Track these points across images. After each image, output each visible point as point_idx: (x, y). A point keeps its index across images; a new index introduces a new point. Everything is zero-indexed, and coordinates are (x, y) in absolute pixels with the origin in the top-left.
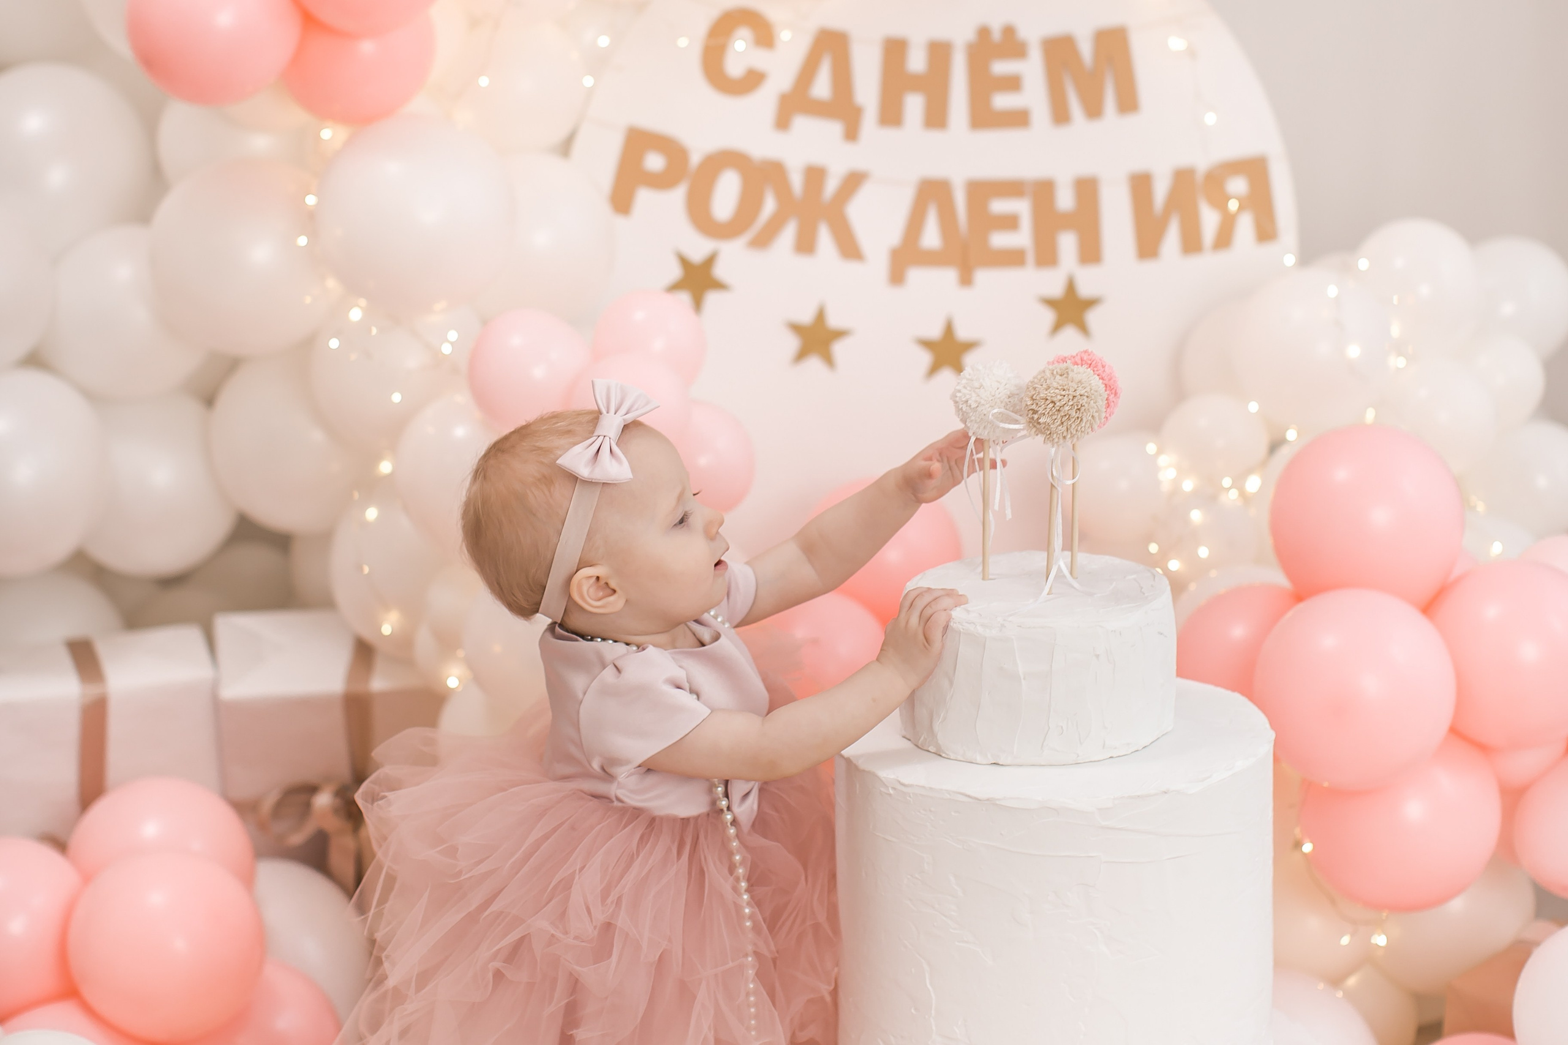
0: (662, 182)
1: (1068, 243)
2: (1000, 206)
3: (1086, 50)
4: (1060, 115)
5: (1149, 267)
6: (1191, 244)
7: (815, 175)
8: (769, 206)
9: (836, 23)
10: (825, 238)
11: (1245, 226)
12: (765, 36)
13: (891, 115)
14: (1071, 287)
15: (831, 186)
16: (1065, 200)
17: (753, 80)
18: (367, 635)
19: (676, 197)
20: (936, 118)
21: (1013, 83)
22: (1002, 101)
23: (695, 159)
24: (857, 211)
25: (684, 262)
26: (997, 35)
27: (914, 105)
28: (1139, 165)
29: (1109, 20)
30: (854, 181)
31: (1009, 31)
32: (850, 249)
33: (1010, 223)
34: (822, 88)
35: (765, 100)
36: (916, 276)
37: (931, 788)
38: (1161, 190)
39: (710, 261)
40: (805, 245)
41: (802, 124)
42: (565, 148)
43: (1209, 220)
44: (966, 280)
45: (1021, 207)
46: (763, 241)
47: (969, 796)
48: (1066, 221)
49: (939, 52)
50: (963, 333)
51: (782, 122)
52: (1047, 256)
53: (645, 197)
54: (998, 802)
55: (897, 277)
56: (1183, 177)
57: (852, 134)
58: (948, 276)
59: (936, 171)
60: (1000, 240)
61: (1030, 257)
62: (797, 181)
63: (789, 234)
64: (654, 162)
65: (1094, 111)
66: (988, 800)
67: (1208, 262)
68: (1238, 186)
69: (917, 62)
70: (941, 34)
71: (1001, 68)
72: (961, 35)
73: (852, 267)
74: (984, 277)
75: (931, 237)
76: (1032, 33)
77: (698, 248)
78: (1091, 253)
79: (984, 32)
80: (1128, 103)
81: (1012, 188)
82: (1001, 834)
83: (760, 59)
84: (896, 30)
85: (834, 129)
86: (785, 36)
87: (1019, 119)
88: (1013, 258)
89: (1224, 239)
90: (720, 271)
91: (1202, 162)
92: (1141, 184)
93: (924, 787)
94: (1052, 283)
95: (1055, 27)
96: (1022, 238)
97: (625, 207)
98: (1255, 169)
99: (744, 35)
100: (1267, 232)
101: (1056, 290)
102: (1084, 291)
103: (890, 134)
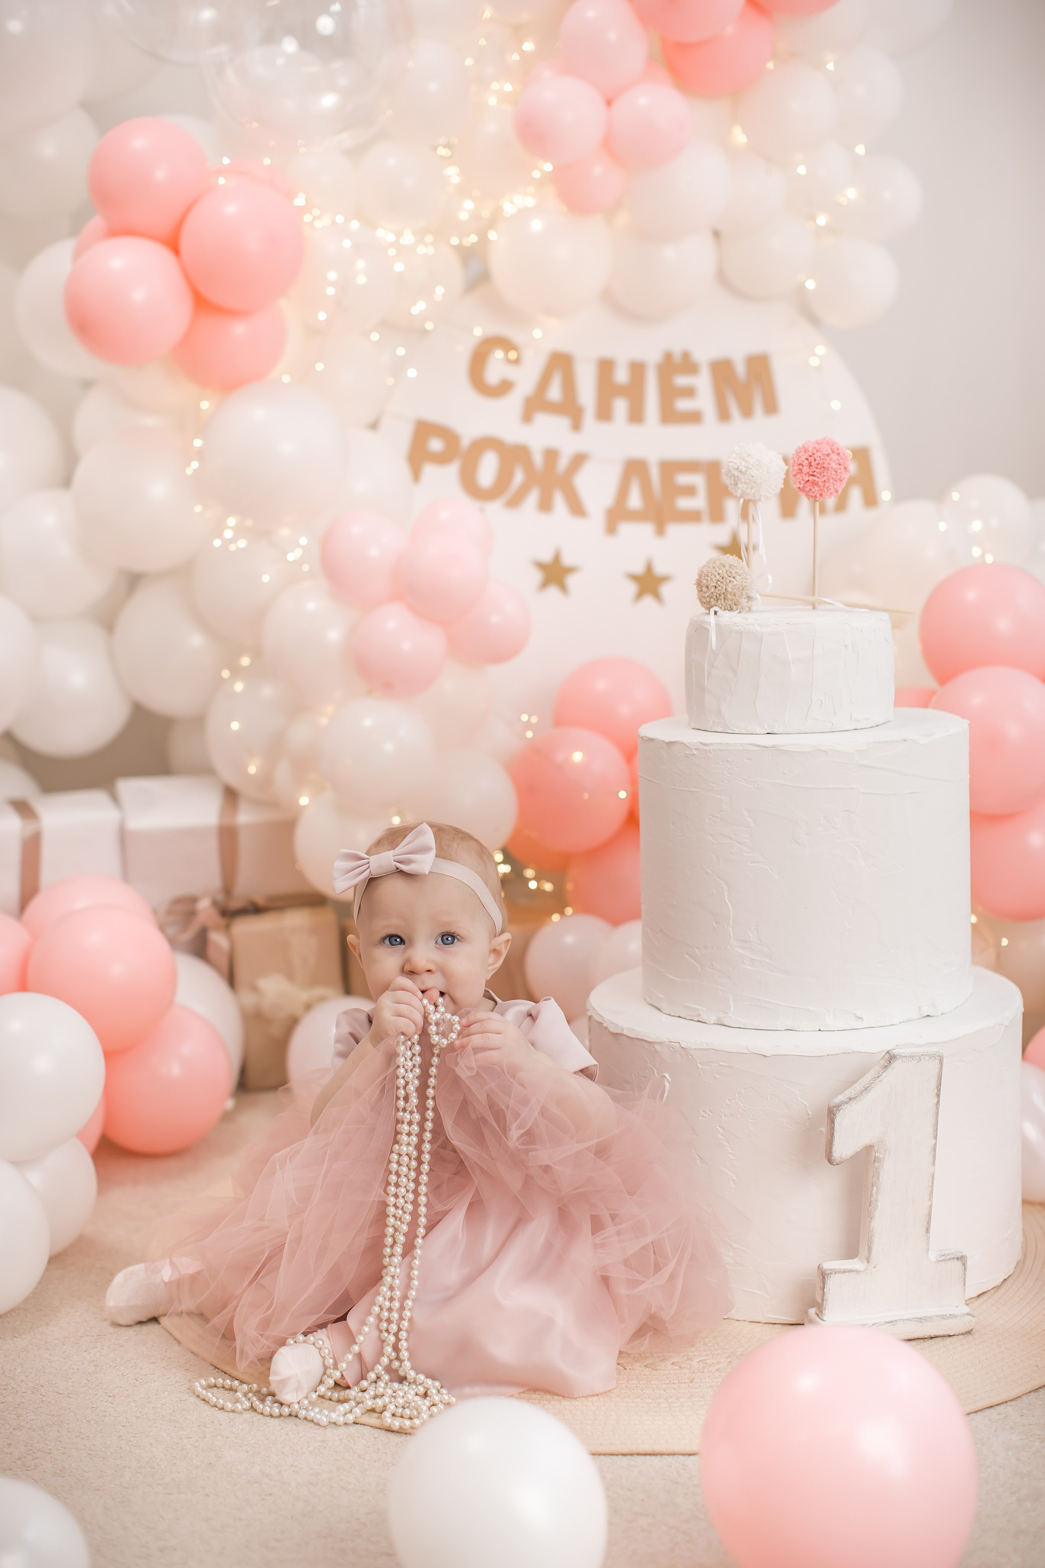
0: (441, 459)
1: (732, 508)
2: (683, 479)
3: (740, 369)
4: (724, 415)
5: (790, 524)
7: (551, 455)
8: (519, 477)
9: (564, 347)
10: (559, 501)
11: (856, 495)
12: (514, 356)
13: (604, 413)
14: (735, 537)
15: (563, 463)
17: (504, 388)
18: (233, 781)
19: (452, 471)
20: (636, 416)
21: (689, 392)
22: (683, 405)
23: (465, 443)
24: (582, 481)
26: (678, 358)
27: (620, 407)
29: (756, 347)
30: (579, 460)
31: (686, 356)
32: (577, 508)
33: (690, 491)
34: (555, 393)
35: (514, 402)
36: (626, 529)
37: (727, 744)
40: (545, 505)
41: (542, 419)
42: (374, 426)
44: (660, 531)
45: (698, 480)
46: (515, 502)
47: (758, 746)
49: (637, 369)
50: (659, 570)
51: (527, 417)
52: (717, 515)
53: (429, 470)
54: (781, 748)
55: (611, 528)
57: (577, 426)
58: (646, 529)
59: (637, 453)
60: (684, 503)
61: (706, 516)
62: (538, 460)
64: (436, 445)
65: (747, 412)
66: (773, 747)
67: (831, 521)
69: (622, 376)
70: (639, 356)
71: (681, 381)
72: (652, 357)
73: (578, 523)
74: (674, 530)
75: (635, 501)
76: (703, 355)
78: (748, 515)
79: (668, 356)
80: (771, 407)
81: (691, 466)
82: (784, 773)
83: (510, 373)
84: (607, 352)
85: (564, 423)
86: (529, 354)
87: (694, 417)
88: (693, 517)
89: (841, 507)
93: (722, 744)
94: (721, 534)
95: (719, 353)
96: (699, 502)
97: (416, 474)
98: (862, 455)
99: (499, 354)
100: (871, 500)
101: (724, 539)
102: (745, 539)
103: (604, 427)
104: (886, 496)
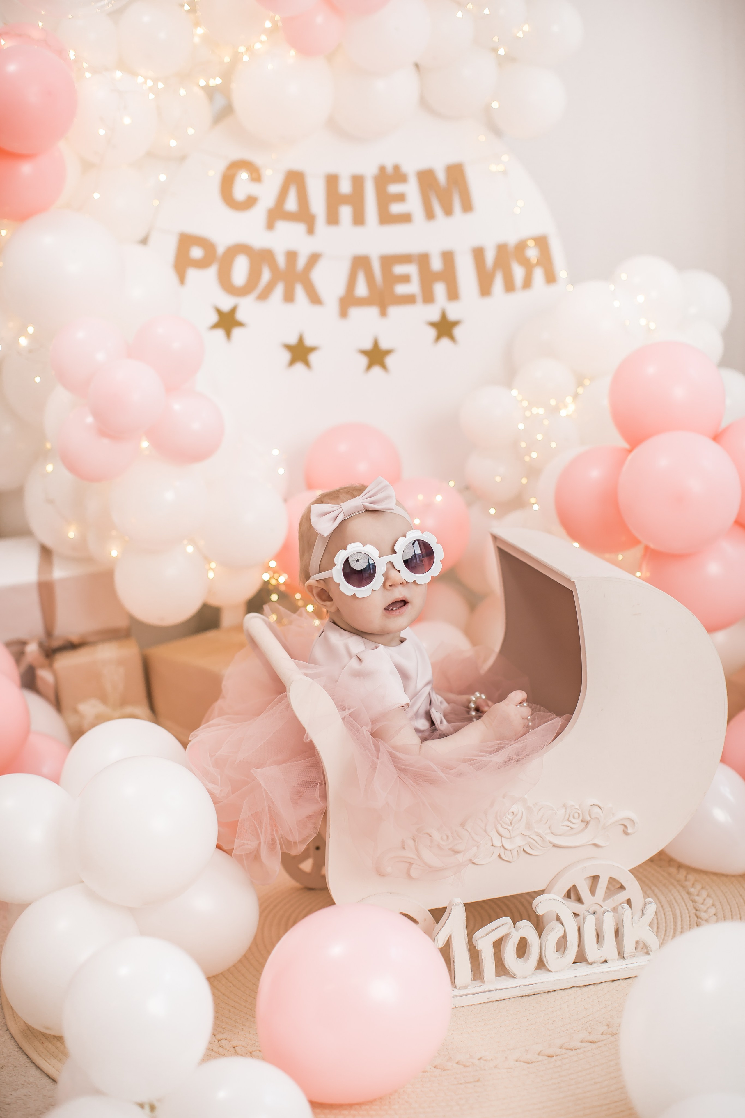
0: (202, 264)
1: (440, 289)
2: (399, 269)
3: (441, 177)
4: (430, 215)
5: (487, 301)
6: (509, 287)
7: (292, 256)
8: (266, 275)
9: (297, 166)
10: (300, 293)
11: (538, 274)
12: (256, 176)
13: (333, 219)
14: (444, 316)
15: (301, 263)
16: (436, 264)
17: (250, 202)
18: (48, 543)
19: (211, 273)
20: (359, 219)
21: (401, 198)
22: (396, 208)
23: (221, 250)
24: (316, 277)
25: (219, 312)
26: (390, 169)
27: (346, 212)
28: (476, 243)
29: (453, 158)
30: (314, 259)
31: (397, 168)
32: (315, 299)
33: (406, 279)
34: (291, 204)
35: (259, 214)
36: (355, 312)
38: (490, 257)
39: (234, 310)
40: (289, 297)
41: (281, 226)
42: (144, 241)
43: (518, 272)
44: (383, 313)
45: (412, 270)
46: (264, 296)
48: (438, 277)
49: (358, 181)
50: (384, 345)
51: (270, 226)
52: (428, 298)
53: (192, 274)
55: (344, 313)
56: (502, 249)
57: (311, 230)
58: (373, 312)
59: (361, 250)
60: (401, 289)
61: (419, 298)
62: (281, 261)
63: (279, 290)
64: (196, 253)
65: (448, 211)
67: (520, 297)
68: (532, 253)
69: (345, 187)
70: (358, 170)
71: (394, 189)
72: (369, 170)
73: (316, 309)
74: (394, 311)
75: (362, 290)
76: (410, 167)
77: (226, 303)
78: (453, 295)
79: (382, 169)
80: (467, 207)
81: (405, 259)
83: (254, 189)
84: (332, 169)
85: (300, 228)
86: (267, 173)
87: (406, 218)
88: (409, 300)
89: (527, 284)
90: (240, 316)
91: (512, 239)
92: (478, 254)
94: (433, 313)
95: (423, 165)
96: (413, 288)
97: (182, 279)
98: (542, 242)
99: (244, 176)
100: (551, 278)
101: (436, 317)
102: (452, 316)
103: (333, 230)
104: (562, 274)
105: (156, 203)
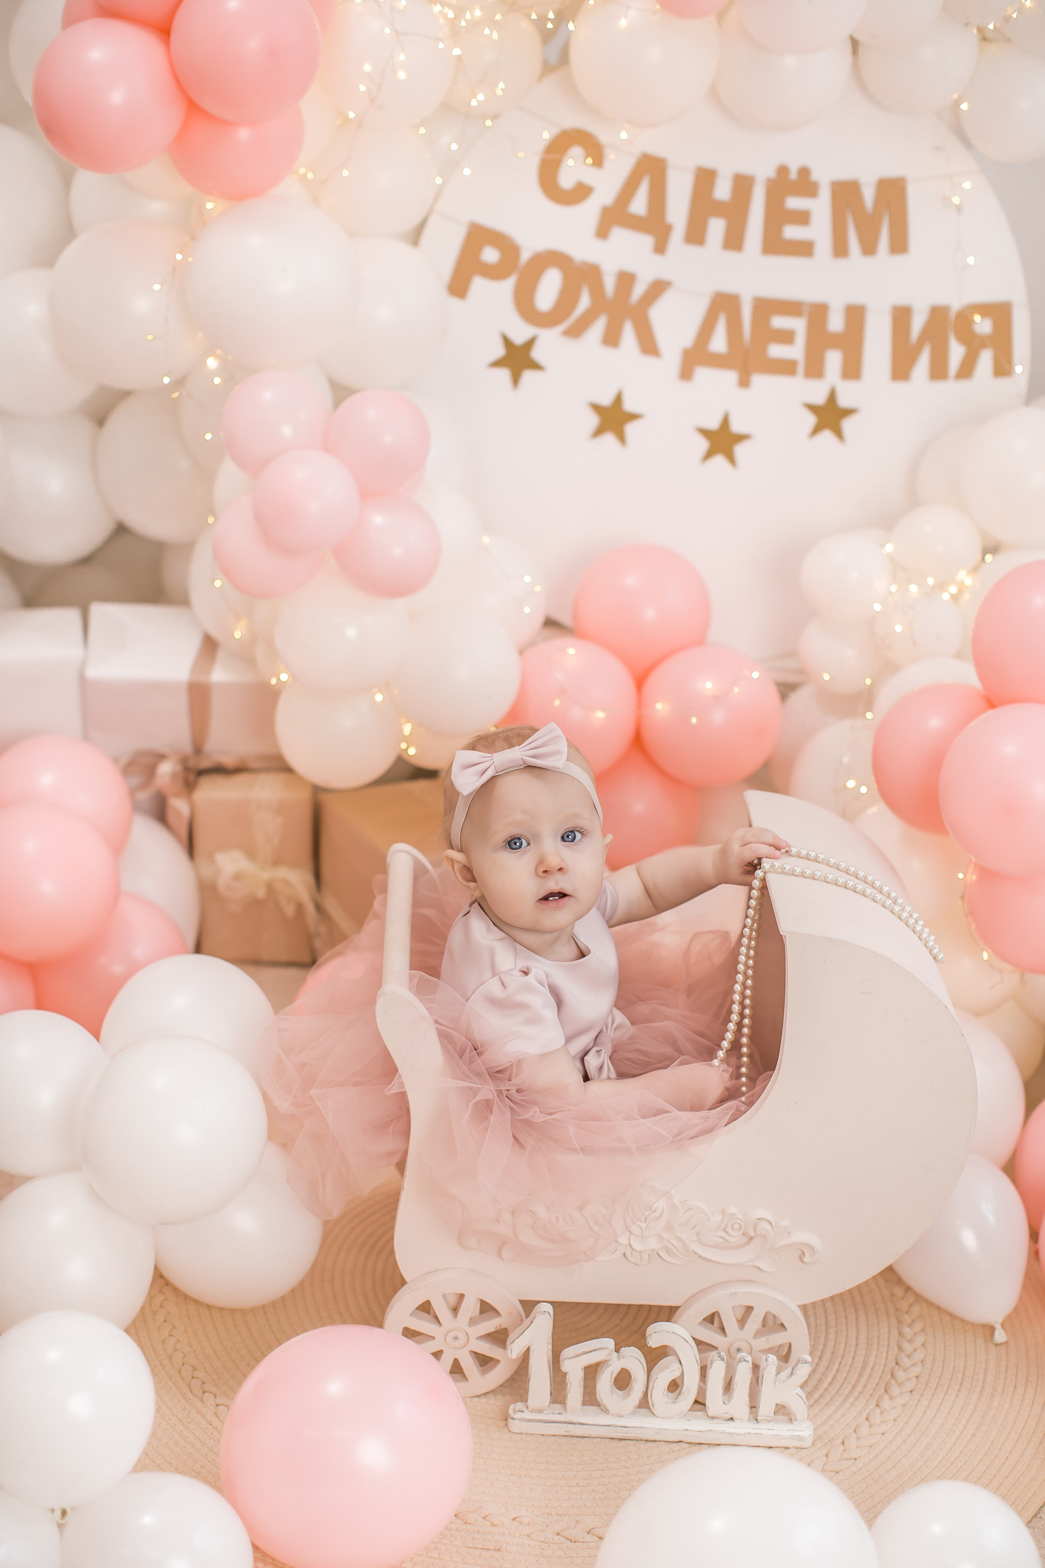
0: (495, 273)
1: (834, 359)
2: (779, 322)
3: (869, 195)
4: (840, 250)
5: (900, 387)
6: (938, 372)
7: (626, 279)
8: (585, 302)
9: (657, 150)
10: (629, 334)
11: (986, 359)
12: (596, 155)
13: (696, 235)
14: (832, 397)
15: (638, 291)
16: (836, 323)
17: (581, 192)
18: (215, 633)
19: (508, 285)
20: (734, 241)
21: (803, 218)
22: (791, 232)
23: (525, 256)
24: (658, 314)
25: (507, 342)
26: (793, 175)
27: (716, 227)
28: (902, 300)
29: (891, 171)
30: (658, 288)
31: (804, 172)
32: (648, 345)
33: (787, 337)
34: (639, 205)
35: (589, 212)
36: (703, 374)
38: (918, 322)
39: (530, 343)
40: (611, 339)
41: (618, 234)
42: (415, 236)
43: (956, 352)
44: (744, 382)
45: (798, 325)
46: (576, 331)
48: (834, 341)
49: (743, 184)
50: (736, 427)
51: (602, 232)
52: (815, 370)
53: (479, 285)
55: (686, 374)
56: (938, 313)
57: (660, 248)
58: (731, 377)
59: (729, 288)
60: (776, 351)
61: (801, 368)
62: (610, 284)
63: (599, 327)
64: (490, 255)
65: (869, 249)
67: (951, 388)
68: (982, 325)
69: (723, 191)
70: (746, 169)
71: (793, 203)
72: (764, 171)
73: (650, 361)
74: (759, 380)
75: (719, 343)
76: (825, 174)
77: (520, 332)
78: (852, 370)
79: (783, 170)
80: (899, 245)
81: (791, 308)
83: (590, 175)
84: (708, 161)
85: (647, 241)
86: (611, 156)
87: (805, 249)
88: (786, 368)
89: (966, 371)
90: (537, 354)
91: (956, 304)
92: (902, 316)
94: (817, 393)
95: (844, 173)
96: (795, 352)
97: (460, 292)
98: (1001, 313)
99: (576, 151)
100: (1003, 368)
101: (819, 398)
102: (843, 401)
103: (693, 250)
104: (1020, 370)
105: (439, 181)
